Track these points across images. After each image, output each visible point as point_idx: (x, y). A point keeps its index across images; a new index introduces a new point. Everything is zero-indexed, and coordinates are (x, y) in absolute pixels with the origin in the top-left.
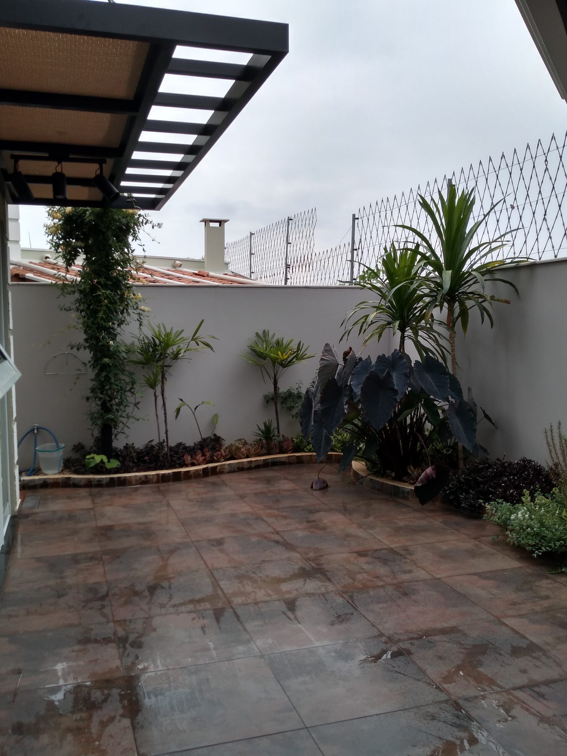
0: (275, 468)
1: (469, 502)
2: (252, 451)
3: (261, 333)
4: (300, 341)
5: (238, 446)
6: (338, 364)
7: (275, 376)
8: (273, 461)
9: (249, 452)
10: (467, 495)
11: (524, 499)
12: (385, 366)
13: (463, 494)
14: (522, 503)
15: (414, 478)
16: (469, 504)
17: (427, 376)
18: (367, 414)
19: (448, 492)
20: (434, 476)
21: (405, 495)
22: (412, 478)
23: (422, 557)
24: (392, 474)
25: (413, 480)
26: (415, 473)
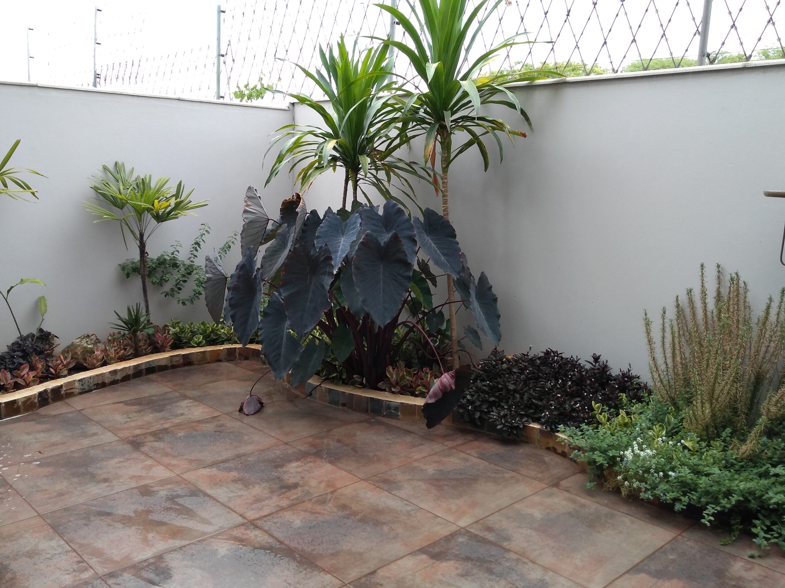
0: (153, 376)
1: (509, 423)
2: (112, 352)
3: (111, 167)
4: (181, 182)
5: (85, 348)
6: (269, 220)
7: (142, 235)
8: (148, 366)
9: (108, 355)
10: (500, 410)
11: (602, 418)
12: (376, 226)
13: (492, 410)
14: (599, 423)
15: (394, 384)
16: (509, 425)
17: (428, 240)
18: (364, 302)
19: (470, 408)
20: (453, 387)
21: (391, 412)
22: (392, 384)
23: (528, 542)
24: (363, 380)
25: (394, 387)
26: (394, 376)
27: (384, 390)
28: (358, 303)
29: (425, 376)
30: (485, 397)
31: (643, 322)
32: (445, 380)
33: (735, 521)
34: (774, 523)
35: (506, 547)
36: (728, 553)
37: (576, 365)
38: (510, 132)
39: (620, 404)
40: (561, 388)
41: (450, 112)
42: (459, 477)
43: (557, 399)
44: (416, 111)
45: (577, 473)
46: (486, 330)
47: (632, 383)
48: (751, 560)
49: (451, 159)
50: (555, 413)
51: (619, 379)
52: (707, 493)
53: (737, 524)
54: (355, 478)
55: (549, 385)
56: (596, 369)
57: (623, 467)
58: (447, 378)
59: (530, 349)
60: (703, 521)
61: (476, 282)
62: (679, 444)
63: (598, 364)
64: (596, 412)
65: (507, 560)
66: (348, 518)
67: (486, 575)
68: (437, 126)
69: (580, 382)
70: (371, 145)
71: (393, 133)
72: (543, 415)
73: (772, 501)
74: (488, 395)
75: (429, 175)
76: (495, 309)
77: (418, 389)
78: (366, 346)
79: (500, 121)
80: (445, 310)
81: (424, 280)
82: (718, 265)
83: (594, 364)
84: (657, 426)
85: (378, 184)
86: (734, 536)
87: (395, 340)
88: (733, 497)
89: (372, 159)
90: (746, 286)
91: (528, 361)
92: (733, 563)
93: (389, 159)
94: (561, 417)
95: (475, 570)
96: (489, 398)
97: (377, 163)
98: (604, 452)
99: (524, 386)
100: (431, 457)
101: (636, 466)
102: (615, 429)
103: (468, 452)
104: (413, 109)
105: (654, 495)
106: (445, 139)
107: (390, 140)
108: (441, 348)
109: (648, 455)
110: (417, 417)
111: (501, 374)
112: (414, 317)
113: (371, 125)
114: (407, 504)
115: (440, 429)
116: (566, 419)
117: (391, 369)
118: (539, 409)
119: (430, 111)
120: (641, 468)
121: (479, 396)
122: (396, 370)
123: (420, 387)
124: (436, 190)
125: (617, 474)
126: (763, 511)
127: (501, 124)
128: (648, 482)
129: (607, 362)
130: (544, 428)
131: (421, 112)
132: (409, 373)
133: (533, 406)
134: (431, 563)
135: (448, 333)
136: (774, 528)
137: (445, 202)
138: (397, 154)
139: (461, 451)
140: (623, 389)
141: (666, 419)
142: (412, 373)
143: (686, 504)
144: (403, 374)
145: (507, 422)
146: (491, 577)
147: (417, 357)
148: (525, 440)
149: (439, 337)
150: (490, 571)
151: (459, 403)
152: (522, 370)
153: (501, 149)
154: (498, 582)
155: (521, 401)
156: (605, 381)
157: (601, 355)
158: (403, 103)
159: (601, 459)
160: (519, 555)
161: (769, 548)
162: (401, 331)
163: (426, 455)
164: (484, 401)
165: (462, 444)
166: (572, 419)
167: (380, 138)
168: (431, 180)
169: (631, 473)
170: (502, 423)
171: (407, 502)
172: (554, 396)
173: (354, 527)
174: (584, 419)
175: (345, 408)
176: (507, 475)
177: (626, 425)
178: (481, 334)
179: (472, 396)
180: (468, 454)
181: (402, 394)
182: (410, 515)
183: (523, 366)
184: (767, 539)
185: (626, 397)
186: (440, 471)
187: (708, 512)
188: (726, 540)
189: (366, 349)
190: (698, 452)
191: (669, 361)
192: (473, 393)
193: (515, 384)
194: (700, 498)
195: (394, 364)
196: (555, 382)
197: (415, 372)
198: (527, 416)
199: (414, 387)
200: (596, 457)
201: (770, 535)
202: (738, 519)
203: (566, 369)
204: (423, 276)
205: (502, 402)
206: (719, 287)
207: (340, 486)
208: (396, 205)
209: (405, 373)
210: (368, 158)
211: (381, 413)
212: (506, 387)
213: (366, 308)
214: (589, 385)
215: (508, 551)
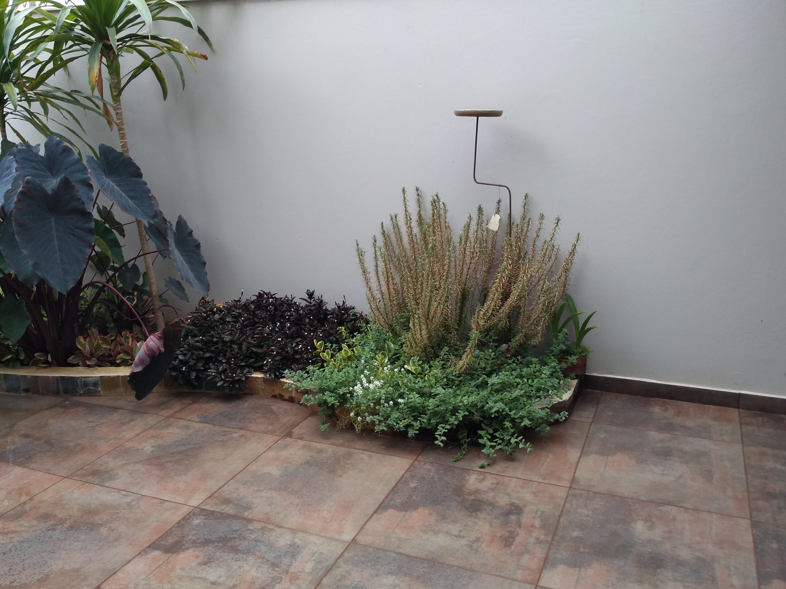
10: (218, 366)
11: (326, 355)
12: (37, 169)
13: (210, 366)
14: (323, 361)
15: (88, 356)
16: (230, 380)
17: (108, 182)
18: (35, 265)
19: (184, 369)
20: (162, 349)
21: (89, 389)
22: (87, 357)
23: (270, 505)
24: (47, 357)
25: (89, 359)
26: (87, 347)
27: (77, 365)
28: (28, 267)
29: (125, 342)
30: (199, 354)
31: (356, 253)
32: (152, 343)
33: (463, 435)
34: (496, 431)
35: (248, 518)
36: (462, 469)
37: (292, 304)
38: (189, 54)
39: (340, 338)
40: (280, 331)
41: (114, 29)
42: (183, 448)
43: (277, 343)
44: (71, 28)
45: (308, 417)
46: (191, 280)
47: (349, 315)
48: (482, 470)
49: (122, 87)
50: (277, 358)
51: (336, 313)
52: (435, 414)
53: (464, 438)
54: (55, 477)
55: (267, 329)
56: (312, 306)
57: (354, 403)
58: (153, 341)
59: (242, 294)
60: (436, 442)
61: (174, 227)
62: (403, 370)
63: (312, 300)
64: (319, 350)
65: (252, 531)
66: (54, 529)
67: (232, 555)
68: (100, 46)
69: (298, 322)
70: (16, 71)
71: (44, 56)
72: (265, 362)
73: (493, 411)
74: (203, 351)
75: (97, 106)
76: (199, 255)
77: (119, 357)
78: (45, 315)
79: (176, 40)
80: (140, 263)
81: (109, 231)
82: (417, 188)
83: (309, 300)
84: (380, 355)
85: (31, 118)
86: (464, 450)
87: (83, 305)
88: (460, 413)
89: (20, 88)
90: (445, 207)
91: (241, 307)
92: (467, 477)
93: (42, 88)
94: (284, 362)
95: (218, 554)
96: (204, 354)
97: (28, 92)
98: (333, 391)
99: (241, 335)
100: (146, 432)
101: (367, 400)
102: (340, 365)
103: (189, 417)
104: (67, 25)
105: (388, 426)
106: (112, 62)
107: (40, 65)
108: (140, 305)
109: (376, 386)
110: (122, 389)
111: (214, 326)
112: (102, 275)
113: (13, 46)
114: (126, 495)
115: (152, 398)
116: (289, 363)
117: (81, 339)
118: (260, 357)
119: (89, 28)
120: (372, 401)
121: (192, 353)
122: (88, 339)
123: (121, 355)
124: (110, 123)
125: (348, 411)
126: (485, 421)
127: (177, 44)
128: (381, 414)
129: (322, 297)
130: (268, 376)
131: (77, 30)
132: (105, 341)
133: (253, 355)
134: (166, 558)
135: (147, 288)
136: (497, 434)
137: (123, 136)
138: (52, 81)
139: (180, 419)
140: (341, 323)
141: (386, 346)
142: (109, 339)
143: (418, 428)
144: (98, 343)
145: (227, 377)
146: (237, 556)
147: (112, 320)
148: (249, 392)
149: (136, 293)
150: (235, 550)
151: (171, 366)
152: (236, 318)
153: (181, 73)
154: (246, 560)
155: (240, 352)
156: (322, 316)
157: (314, 291)
158: (54, 19)
159: (333, 398)
160: (263, 522)
161: (495, 455)
162: (88, 293)
163: (140, 432)
164: (199, 359)
165: (180, 410)
166: (296, 361)
167: (27, 62)
168: (101, 111)
169: (363, 407)
170: (222, 379)
171: (124, 493)
172: (273, 341)
173: (63, 538)
174: (308, 359)
175: (29, 394)
176: (235, 435)
177: (349, 358)
178: (184, 284)
179: (185, 355)
180: (189, 420)
181: (99, 366)
182: (132, 507)
183: (236, 314)
184: (493, 447)
185: (345, 329)
186: (159, 446)
187: (440, 433)
188: (457, 456)
189: (45, 319)
190: (421, 374)
191: (384, 288)
192: (186, 352)
193: (231, 334)
194: (429, 420)
195: (84, 332)
196: (273, 326)
197: (113, 338)
198: (248, 366)
199: (113, 355)
200: (327, 398)
201: (494, 442)
202: (465, 433)
203: (282, 311)
204: (107, 225)
205: (219, 356)
206: (420, 210)
207: (37, 492)
208: (59, 143)
209: (100, 342)
210: (16, 88)
211: (77, 392)
212: (222, 339)
213: (39, 274)
214: (309, 323)
215: (250, 521)
